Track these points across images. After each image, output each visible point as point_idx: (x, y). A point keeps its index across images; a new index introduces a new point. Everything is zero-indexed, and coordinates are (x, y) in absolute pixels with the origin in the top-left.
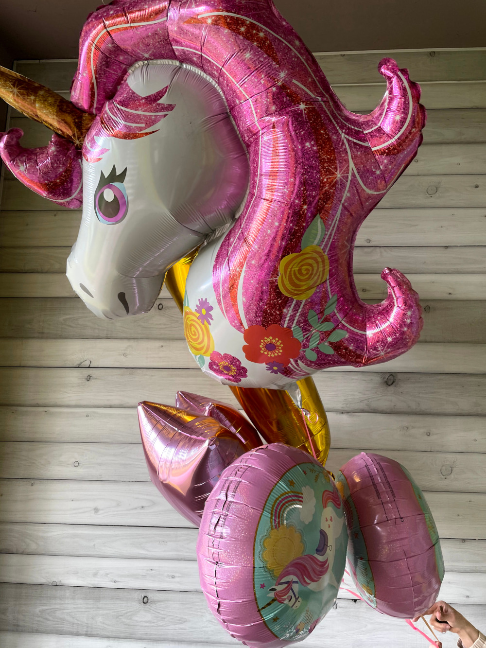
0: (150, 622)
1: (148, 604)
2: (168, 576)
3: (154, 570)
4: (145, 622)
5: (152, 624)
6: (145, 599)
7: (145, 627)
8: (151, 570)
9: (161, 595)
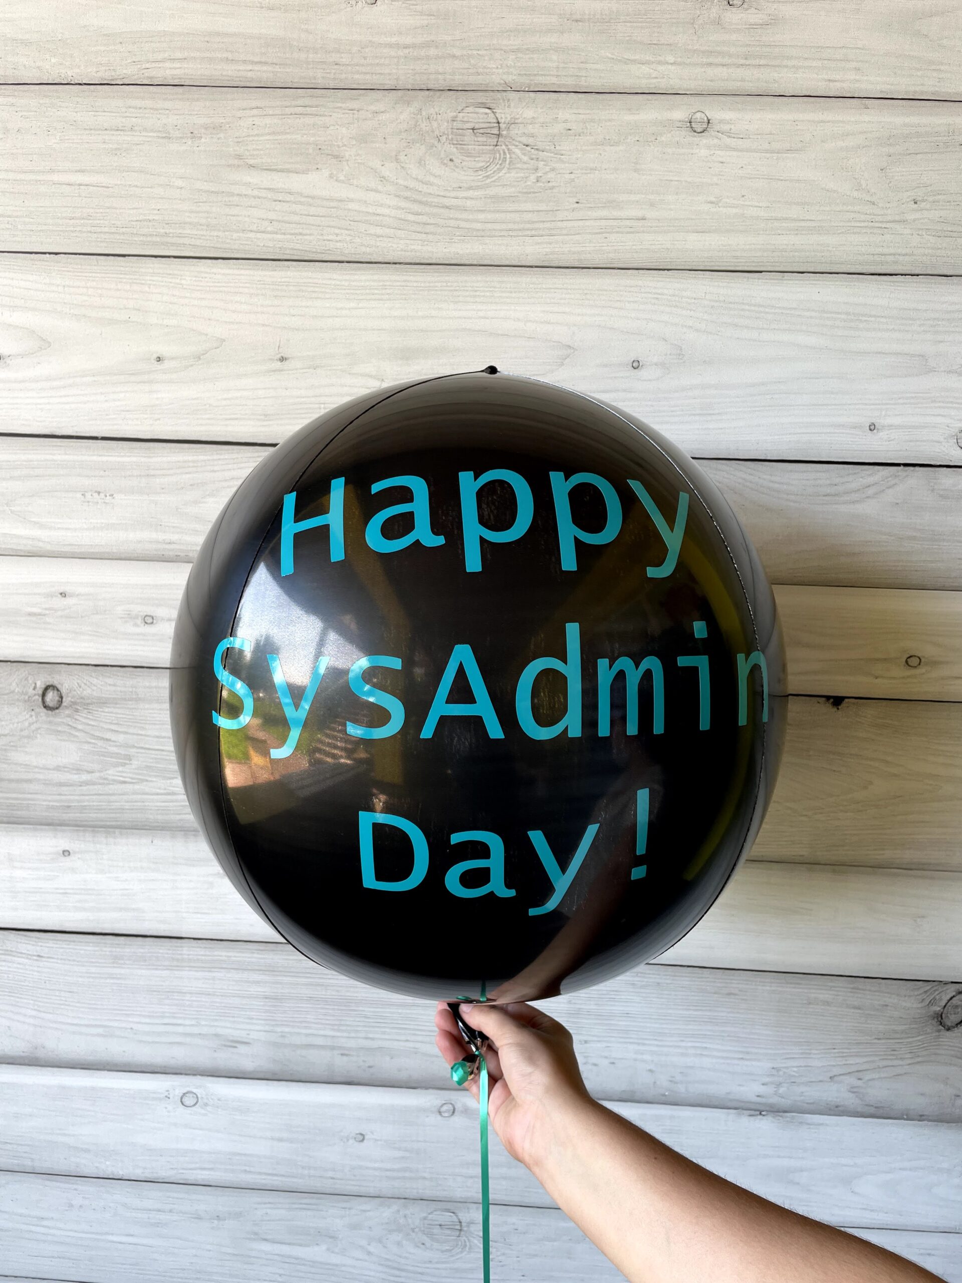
0: (78, 770)
1: (64, 712)
2: (130, 617)
3: (72, 595)
4: (58, 769)
5: (85, 777)
6: (51, 697)
7: (61, 784)
8: (63, 595)
9: (110, 681)
